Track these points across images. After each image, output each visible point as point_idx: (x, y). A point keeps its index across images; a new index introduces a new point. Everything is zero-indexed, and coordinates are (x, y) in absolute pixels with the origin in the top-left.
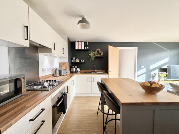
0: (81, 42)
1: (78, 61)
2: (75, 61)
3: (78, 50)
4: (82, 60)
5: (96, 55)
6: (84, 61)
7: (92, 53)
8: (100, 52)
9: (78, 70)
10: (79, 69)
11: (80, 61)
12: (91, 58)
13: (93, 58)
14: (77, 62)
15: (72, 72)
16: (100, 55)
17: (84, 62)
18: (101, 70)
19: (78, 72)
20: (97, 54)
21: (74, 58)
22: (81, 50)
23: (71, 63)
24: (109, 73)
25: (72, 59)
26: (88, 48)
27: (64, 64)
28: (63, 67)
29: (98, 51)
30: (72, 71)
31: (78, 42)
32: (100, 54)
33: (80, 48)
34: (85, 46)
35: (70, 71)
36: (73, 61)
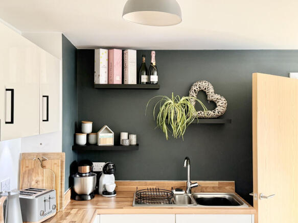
0: (123, 50)
1: (106, 138)
2: (92, 137)
3: (109, 88)
4: (124, 136)
5: (194, 113)
6: (138, 139)
7: (176, 101)
8: (212, 95)
9: (108, 181)
10: (112, 175)
11: (117, 139)
12: (169, 126)
13: (180, 125)
14: (102, 143)
15: (79, 197)
16: (211, 113)
17: (134, 142)
18: (216, 183)
19: (106, 193)
20: (198, 107)
21: (88, 127)
22: (123, 88)
23: (76, 147)
24: (260, 202)
25: (78, 129)
26: (154, 78)
27: (42, 160)
28: (40, 178)
29: (203, 93)
30: (77, 189)
31: (109, 48)
32: (213, 105)
33: (117, 80)
34: (143, 67)
35: (69, 192)
36: (82, 140)
